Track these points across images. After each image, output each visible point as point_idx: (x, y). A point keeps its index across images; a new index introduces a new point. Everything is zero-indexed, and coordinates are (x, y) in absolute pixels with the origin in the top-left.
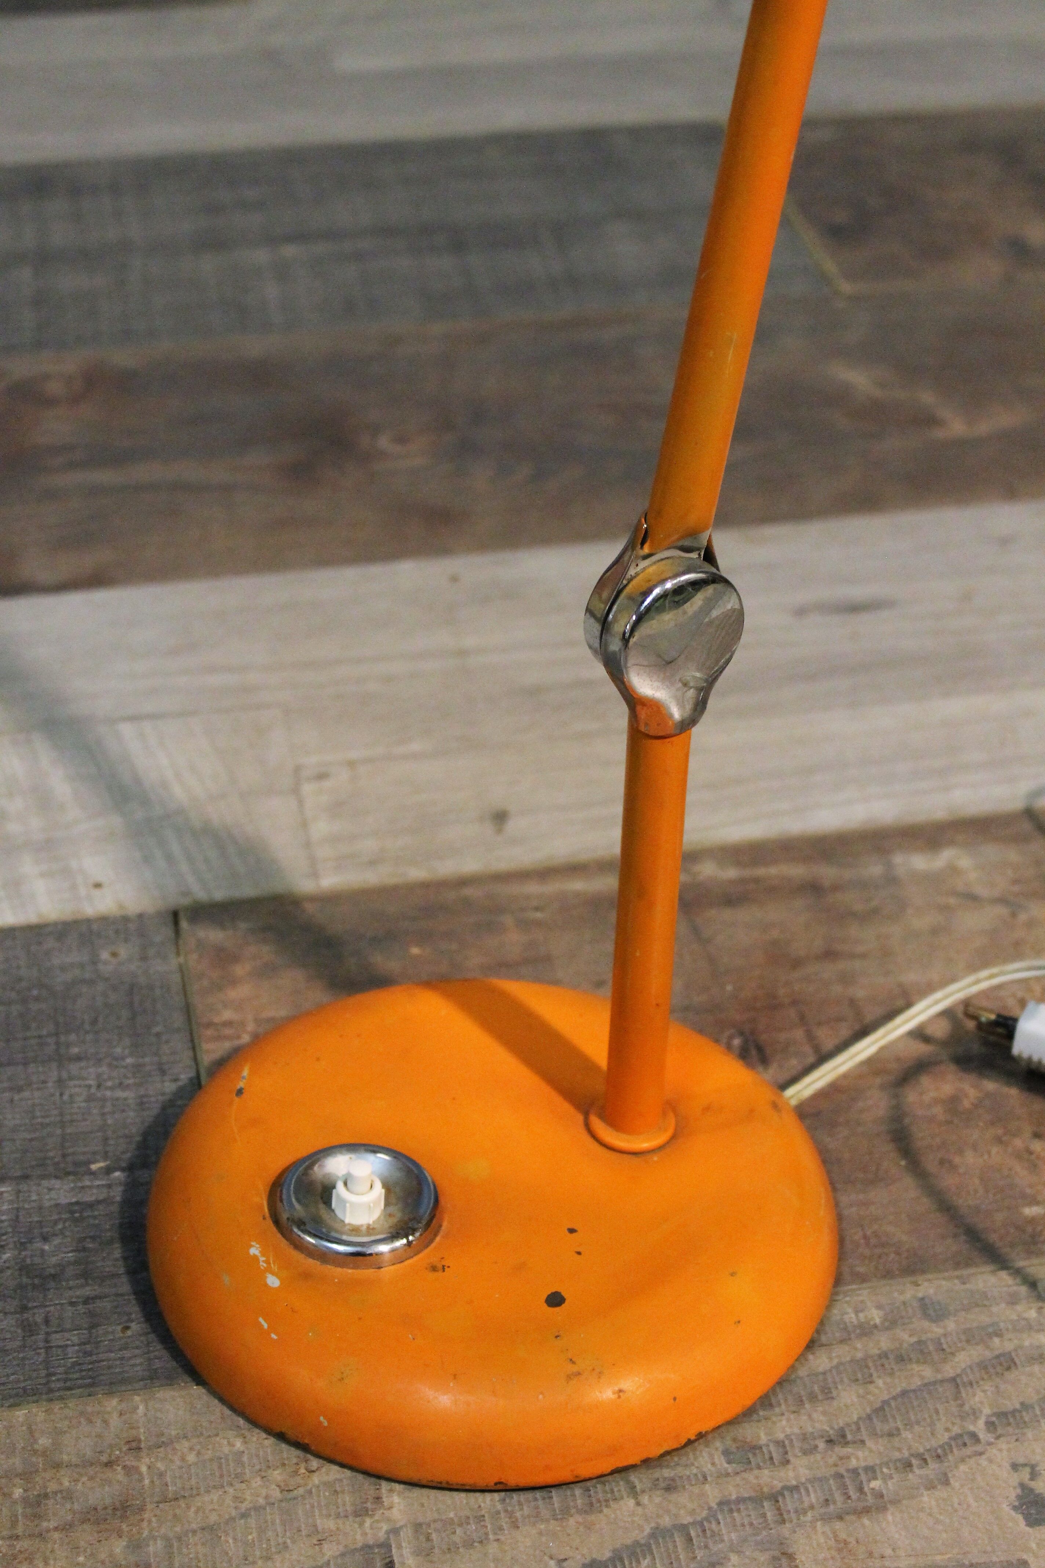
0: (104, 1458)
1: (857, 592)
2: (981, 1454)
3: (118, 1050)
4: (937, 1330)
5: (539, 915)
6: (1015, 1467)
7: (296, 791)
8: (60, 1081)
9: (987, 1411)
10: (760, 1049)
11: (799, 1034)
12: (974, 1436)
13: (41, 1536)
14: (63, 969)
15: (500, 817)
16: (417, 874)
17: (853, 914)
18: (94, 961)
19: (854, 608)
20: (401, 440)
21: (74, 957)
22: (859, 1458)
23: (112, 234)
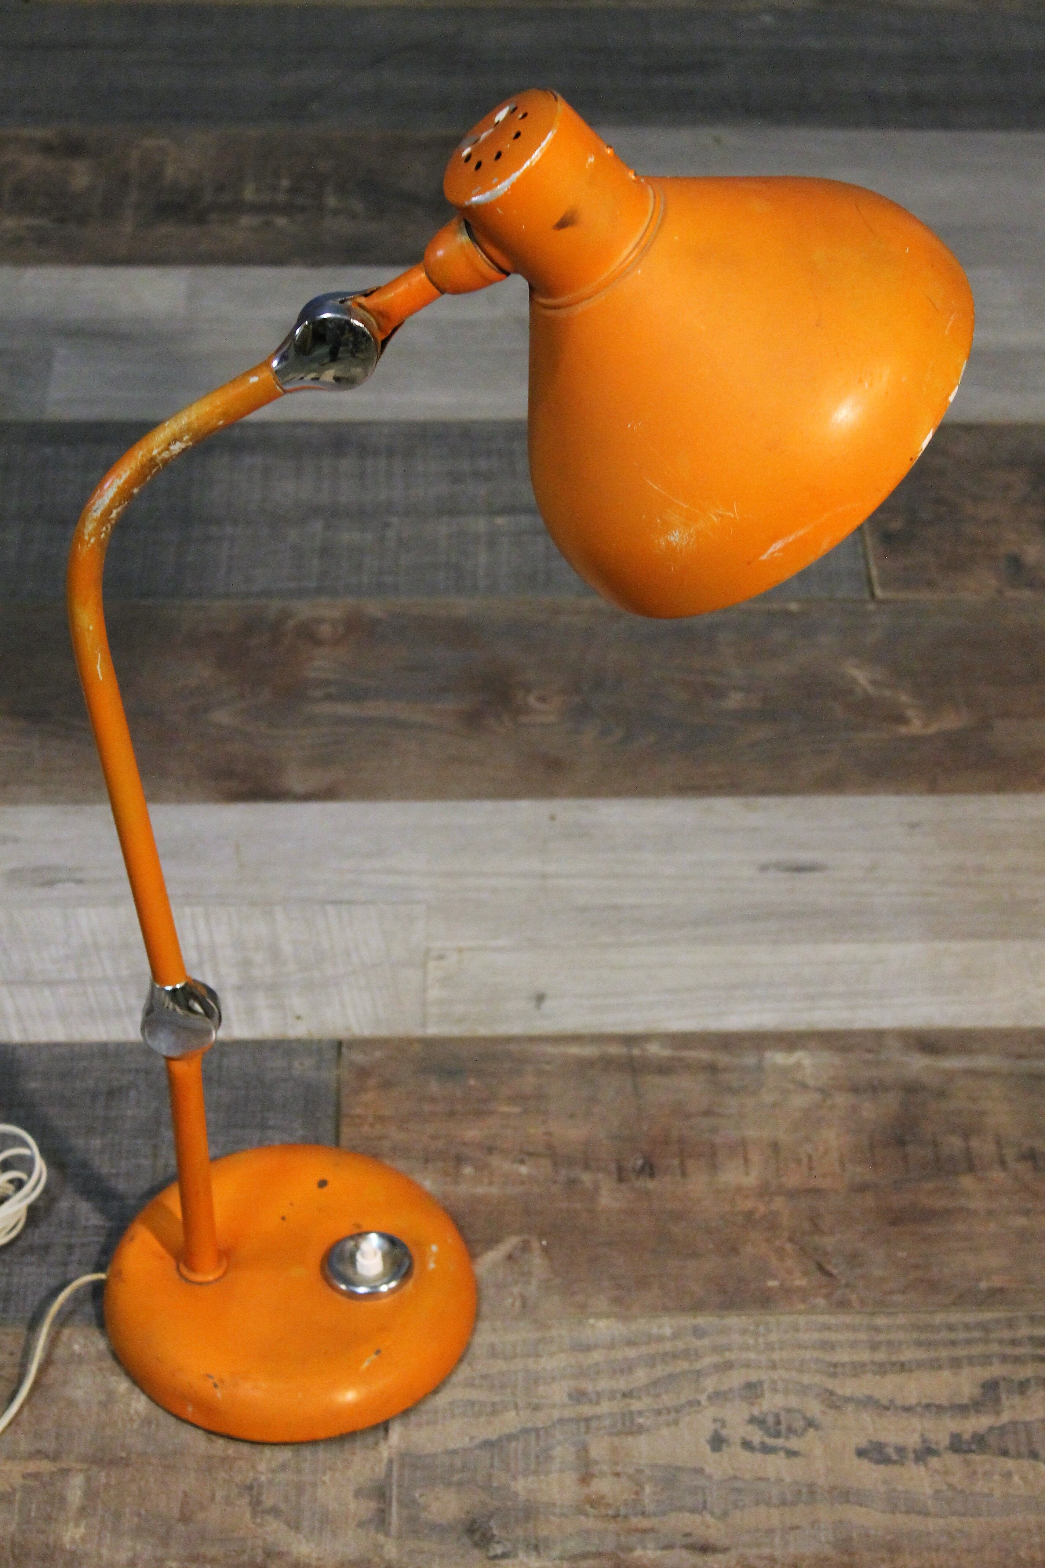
1: (804, 857)
2: (699, 1412)
4: (698, 1343)
5: (547, 1067)
6: (715, 1420)
7: (424, 966)
9: (710, 1390)
10: (651, 1168)
11: (676, 1162)
12: (699, 1403)
15: (540, 998)
16: (483, 1031)
17: (730, 1088)
18: (290, 1067)
19: (799, 869)
20: (543, 699)
21: (279, 1063)
22: (636, 1405)
23: (383, 496)
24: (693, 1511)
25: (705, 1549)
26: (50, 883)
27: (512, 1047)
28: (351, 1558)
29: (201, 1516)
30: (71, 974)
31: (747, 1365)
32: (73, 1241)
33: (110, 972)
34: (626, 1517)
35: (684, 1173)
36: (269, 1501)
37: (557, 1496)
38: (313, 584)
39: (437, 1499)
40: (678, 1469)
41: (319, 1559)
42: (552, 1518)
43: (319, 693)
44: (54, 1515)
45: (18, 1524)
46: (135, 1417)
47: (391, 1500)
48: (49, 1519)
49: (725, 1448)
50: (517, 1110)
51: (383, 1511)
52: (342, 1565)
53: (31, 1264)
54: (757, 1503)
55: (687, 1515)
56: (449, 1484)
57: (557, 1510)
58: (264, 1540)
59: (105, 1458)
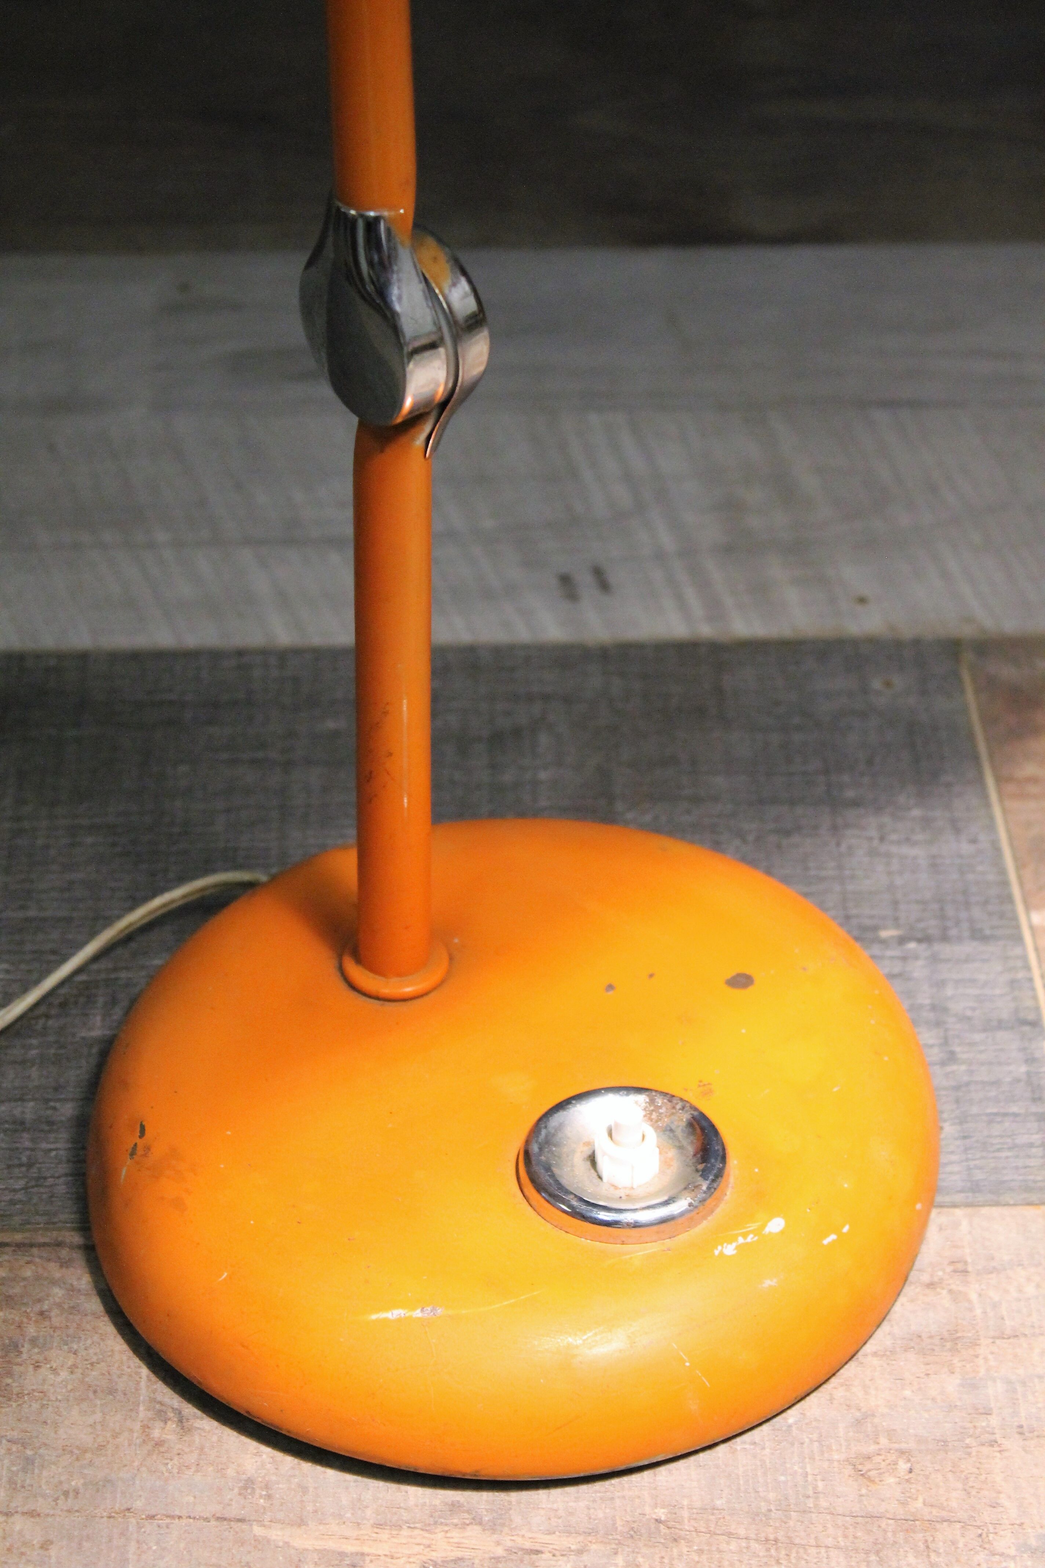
14: (828, 696)
18: (865, 691)
21: (841, 683)
43: (768, 86)
59: (619, 1523)
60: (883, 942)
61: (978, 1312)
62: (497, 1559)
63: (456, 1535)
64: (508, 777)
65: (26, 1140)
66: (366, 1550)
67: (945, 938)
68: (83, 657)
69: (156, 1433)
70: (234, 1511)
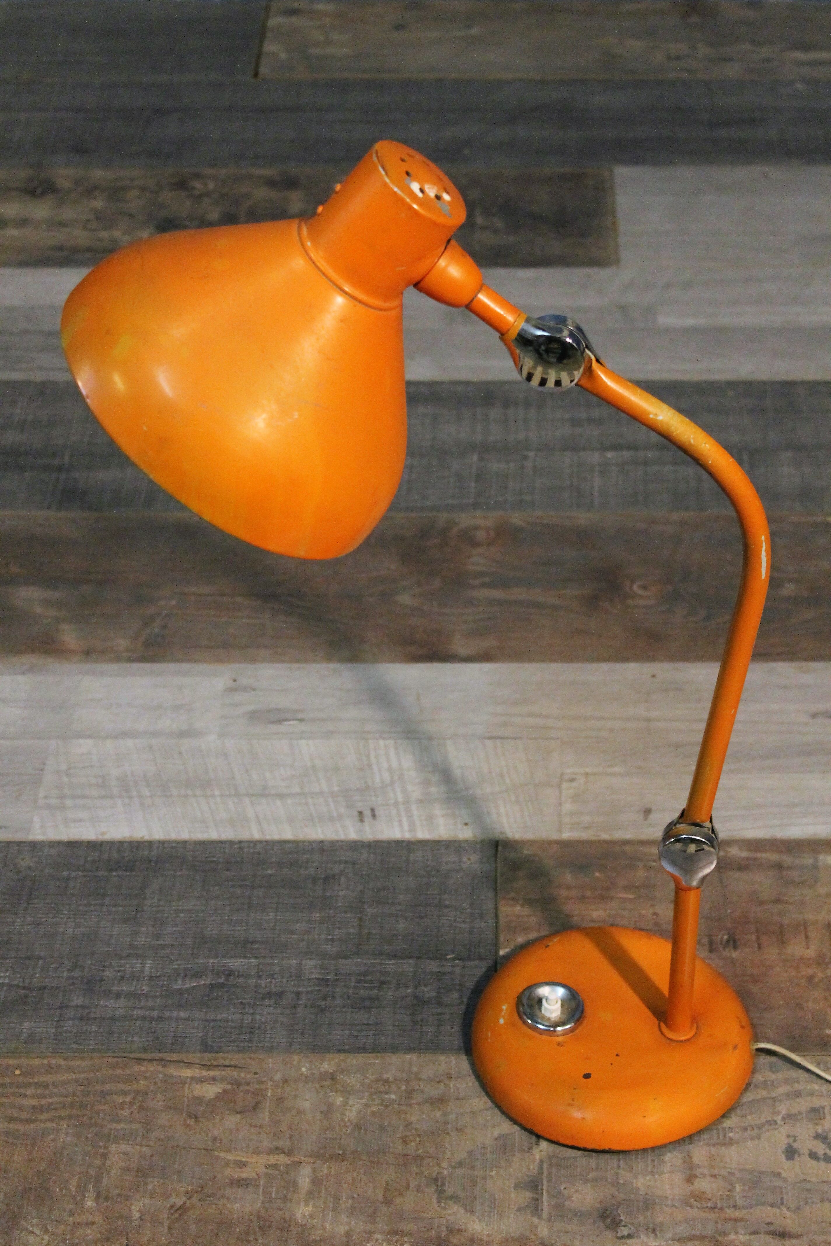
0: (437, 1079)
2: (776, 1129)
3: (464, 905)
4: (773, 1077)
6: (788, 1136)
7: (559, 786)
8: (439, 916)
9: (784, 1112)
10: (735, 941)
11: (754, 937)
12: (776, 1122)
13: (411, 1105)
14: (446, 863)
15: (647, 812)
16: (605, 836)
17: (793, 882)
18: (460, 861)
20: (644, 588)
21: (453, 858)
23: (522, 436)
24: (772, 1205)
25: (783, 1235)
26: (280, 721)
27: (627, 848)
28: (513, 1235)
29: (398, 1200)
30: (297, 789)
31: (811, 1094)
32: (300, 989)
33: (325, 788)
34: (722, 1208)
35: (760, 947)
36: (450, 1190)
37: (669, 1192)
38: (472, 501)
39: (577, 1191)
40: (761, 1172)
41: (488, 1235)
42: (666, 1209)
43: (476, 582)
44: (289, 1197)
45: (262, 1202)
46: (348, 1124)
47: (542, 1193)
48: (285, 1199)
49: (796, 1156)
50: (631, 896)
51: (537, 1200)
52: (507, 1240)
53: (270, 1006)
54: (823, 1201)
55: (769, 1208)
56: (586, 1181)
57: (669, 1202)
58: (447, 1220)
59: (327, 1154)
60: (446, 959)
61: (452, 1091)
62: (288, 1165)
63: (276, 1156)
64: (328, 894)
65: (154, 1024)
66: (249, 1160)
67: (469, 959)
68: (185, 842)
69: (188, 1122)
70: (209, 1148)
